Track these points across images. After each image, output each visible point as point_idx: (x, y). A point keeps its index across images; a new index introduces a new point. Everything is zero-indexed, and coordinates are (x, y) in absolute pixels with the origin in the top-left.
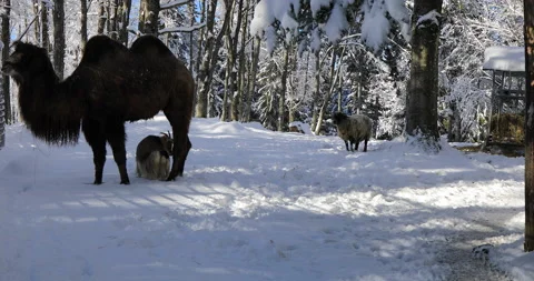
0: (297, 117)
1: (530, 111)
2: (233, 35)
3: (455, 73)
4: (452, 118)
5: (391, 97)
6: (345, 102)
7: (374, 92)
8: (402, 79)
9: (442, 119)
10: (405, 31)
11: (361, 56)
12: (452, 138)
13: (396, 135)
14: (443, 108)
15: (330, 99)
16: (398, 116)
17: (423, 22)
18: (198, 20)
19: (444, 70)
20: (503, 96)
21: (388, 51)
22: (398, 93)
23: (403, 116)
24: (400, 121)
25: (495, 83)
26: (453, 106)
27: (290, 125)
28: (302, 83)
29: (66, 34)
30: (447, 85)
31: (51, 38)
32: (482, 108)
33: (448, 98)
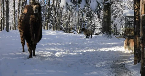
0: (73, 29)
1: (136, 27)
2: (55, 7)
3: (115, 17)
4: (115, 29)
5: (98, 23)
6: (86, 25)
7: (94, 22)
8: (101, 18)
9: (112, 29)
10: (102, 5)
11: (90, 12)
12: (115, 34)
13: (99, 34)
14: (112, 26)
15: (81, 24)
16: (100, 29)
17: (107, 3)
18: (46, 3)
19: (112, 16)
20: (128, 23)
21: (97, 11)
22: (100, 22)
23: (101, 29)
24: (101, 30)
25: (126, 20)
26: (115, 26)
27: (71, 31)
28: (74, 20)
29: (9, 7)
30: (113, 20)
31: (5, 8)
32: (123, 26)
33: (113, 24)
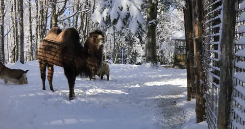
0: (108, 58)
1: (188, 53)
2: (84, 29)
3: (162, 41)
4: (162, 56)
5: (140, 49)
6: (124, 52)
7: (135, 48)
8: (144, 43)
9: (158, 57)
10: (144, 27)
11: (129, 35)
12: (162, 63)
13: (142, 63)
14: (158, 53)
15: (119, 51)
16: (143, 56)
17: (151, 23)
18: (72, 24)
19: (158, 39)
20: (178, 48)
21: (139, 34)
22: (143, 48)
23: (145, 56)
24: (144, 58)
25: (176, 44)
26: (162, 52)
27: (106, 61)
28: (109, 45)
29: (24, 31)
30: (159, 45)
31: (19, 33)
32: (172, 53)
33: (160, 50)
